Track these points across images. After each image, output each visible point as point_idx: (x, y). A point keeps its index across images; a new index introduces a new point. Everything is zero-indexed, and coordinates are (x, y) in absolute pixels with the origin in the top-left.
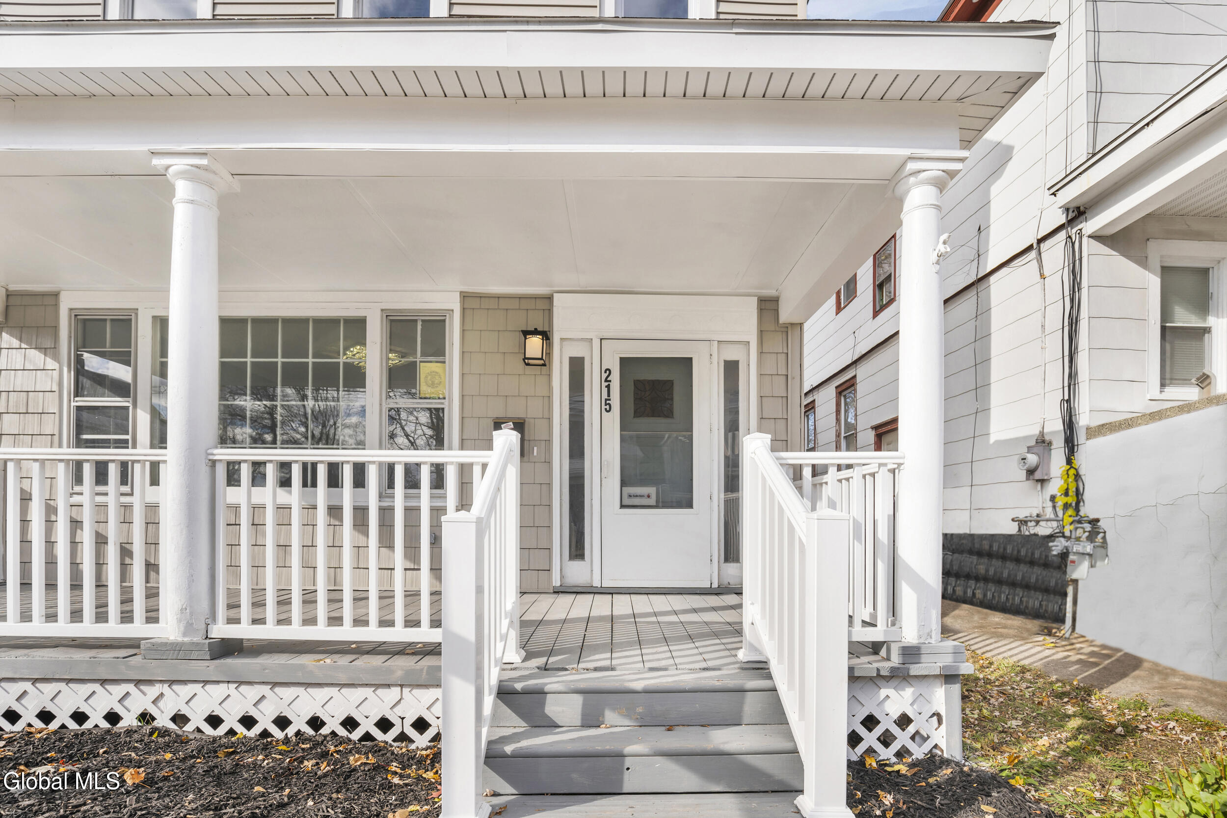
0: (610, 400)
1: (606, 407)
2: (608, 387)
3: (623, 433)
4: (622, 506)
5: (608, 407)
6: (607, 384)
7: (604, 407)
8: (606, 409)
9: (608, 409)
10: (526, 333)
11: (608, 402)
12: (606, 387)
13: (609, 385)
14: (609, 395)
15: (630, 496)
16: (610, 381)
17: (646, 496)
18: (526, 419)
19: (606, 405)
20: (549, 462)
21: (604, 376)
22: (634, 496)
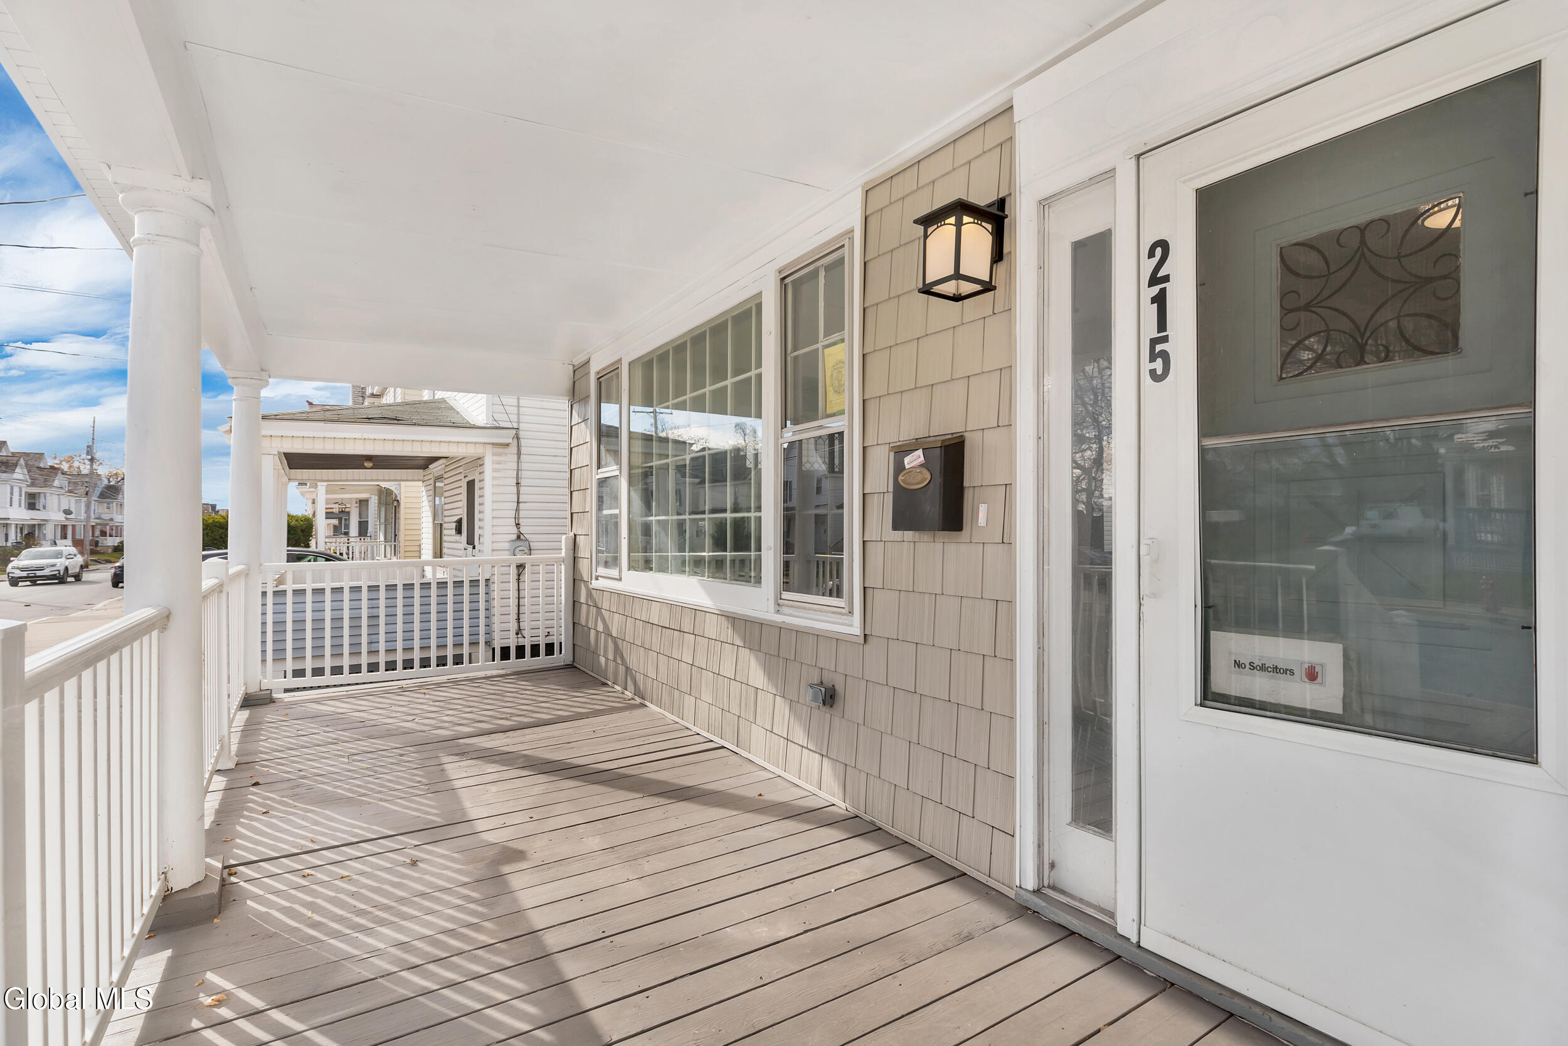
0: (1165, 339)
1: (1153, 366)
2: (1160, 300)
3: (1209, 442)
4: (1209, 696)
5: (1158, 365)
6: (1156, 290)
7: (1147, 366)
8: (1153, 372)
9: (1159, 372)
10: (930, 220)
11: (1159, 348)
12: (1153, 300)
13: (1163, 292)
14: (1162, 324)
15: (1238, 664)
16: (1166, 278)
17: (1300, 673)
18: (966, 434)
19: (1152, 358)
20: (1007, 541)
21: (1149, 265)
22: (1252, 666)
